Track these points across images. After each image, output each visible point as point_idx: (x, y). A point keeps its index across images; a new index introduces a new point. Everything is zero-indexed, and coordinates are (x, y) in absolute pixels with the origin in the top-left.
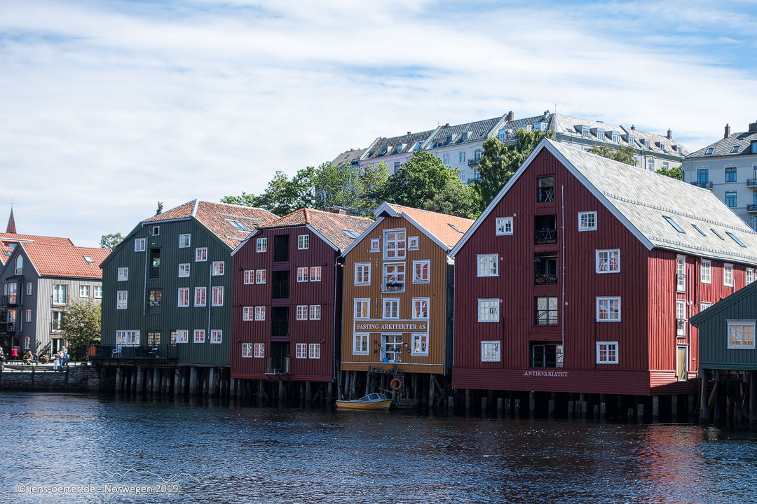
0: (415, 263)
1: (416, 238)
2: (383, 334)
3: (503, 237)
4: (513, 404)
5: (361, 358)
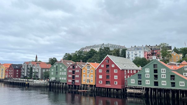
0: (91, 70)
1: (91, 67)
2: (87, 79)
3: (102, 67)
5: (84, 82)
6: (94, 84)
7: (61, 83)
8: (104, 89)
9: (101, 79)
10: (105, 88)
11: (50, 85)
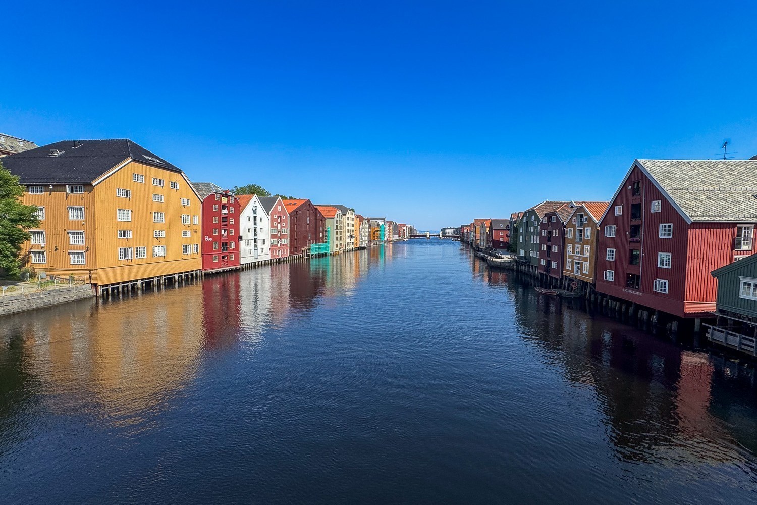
0: (586, 229)
1: (587, 217)
2: (575, 261)
3: (617, 216)
4: (616, 305)
6: (591, 279)
7: (532, 266)
8: (618, 304)
9: (610, 265)
10: (621, 301)
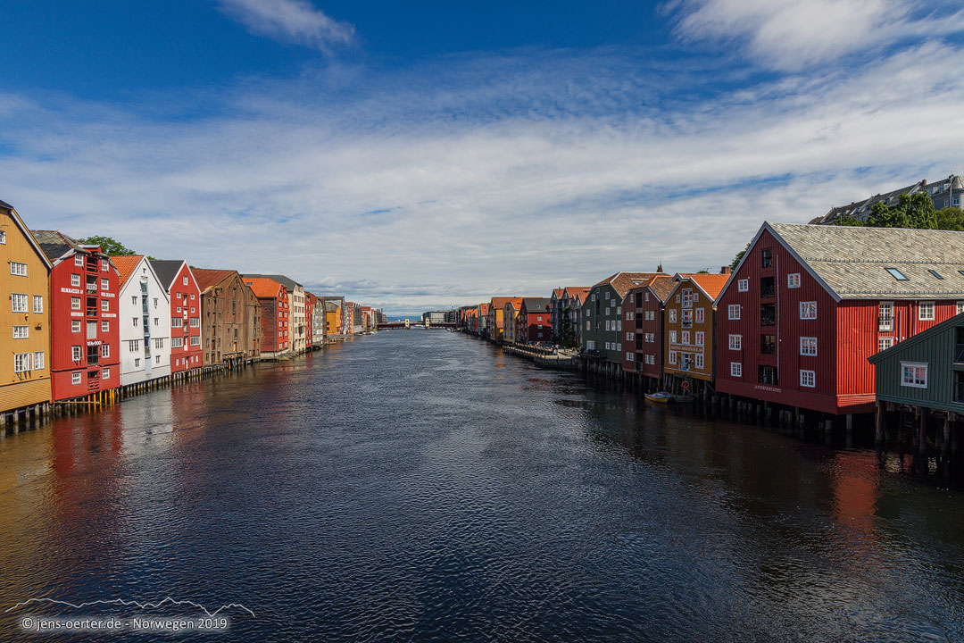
0: (697, 309)
1: (697, 294)
2: (683, 353)
3: (743, 293)
4: (747, 406)
5: (673, 366)
6: (708, 377)
7: (609, 363)
9: (735, 356)
11: (584, 370)
